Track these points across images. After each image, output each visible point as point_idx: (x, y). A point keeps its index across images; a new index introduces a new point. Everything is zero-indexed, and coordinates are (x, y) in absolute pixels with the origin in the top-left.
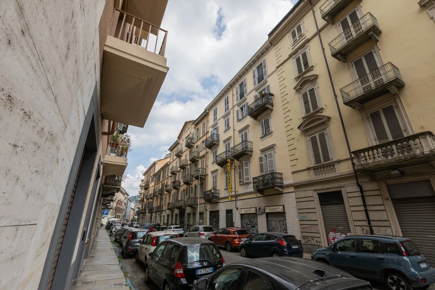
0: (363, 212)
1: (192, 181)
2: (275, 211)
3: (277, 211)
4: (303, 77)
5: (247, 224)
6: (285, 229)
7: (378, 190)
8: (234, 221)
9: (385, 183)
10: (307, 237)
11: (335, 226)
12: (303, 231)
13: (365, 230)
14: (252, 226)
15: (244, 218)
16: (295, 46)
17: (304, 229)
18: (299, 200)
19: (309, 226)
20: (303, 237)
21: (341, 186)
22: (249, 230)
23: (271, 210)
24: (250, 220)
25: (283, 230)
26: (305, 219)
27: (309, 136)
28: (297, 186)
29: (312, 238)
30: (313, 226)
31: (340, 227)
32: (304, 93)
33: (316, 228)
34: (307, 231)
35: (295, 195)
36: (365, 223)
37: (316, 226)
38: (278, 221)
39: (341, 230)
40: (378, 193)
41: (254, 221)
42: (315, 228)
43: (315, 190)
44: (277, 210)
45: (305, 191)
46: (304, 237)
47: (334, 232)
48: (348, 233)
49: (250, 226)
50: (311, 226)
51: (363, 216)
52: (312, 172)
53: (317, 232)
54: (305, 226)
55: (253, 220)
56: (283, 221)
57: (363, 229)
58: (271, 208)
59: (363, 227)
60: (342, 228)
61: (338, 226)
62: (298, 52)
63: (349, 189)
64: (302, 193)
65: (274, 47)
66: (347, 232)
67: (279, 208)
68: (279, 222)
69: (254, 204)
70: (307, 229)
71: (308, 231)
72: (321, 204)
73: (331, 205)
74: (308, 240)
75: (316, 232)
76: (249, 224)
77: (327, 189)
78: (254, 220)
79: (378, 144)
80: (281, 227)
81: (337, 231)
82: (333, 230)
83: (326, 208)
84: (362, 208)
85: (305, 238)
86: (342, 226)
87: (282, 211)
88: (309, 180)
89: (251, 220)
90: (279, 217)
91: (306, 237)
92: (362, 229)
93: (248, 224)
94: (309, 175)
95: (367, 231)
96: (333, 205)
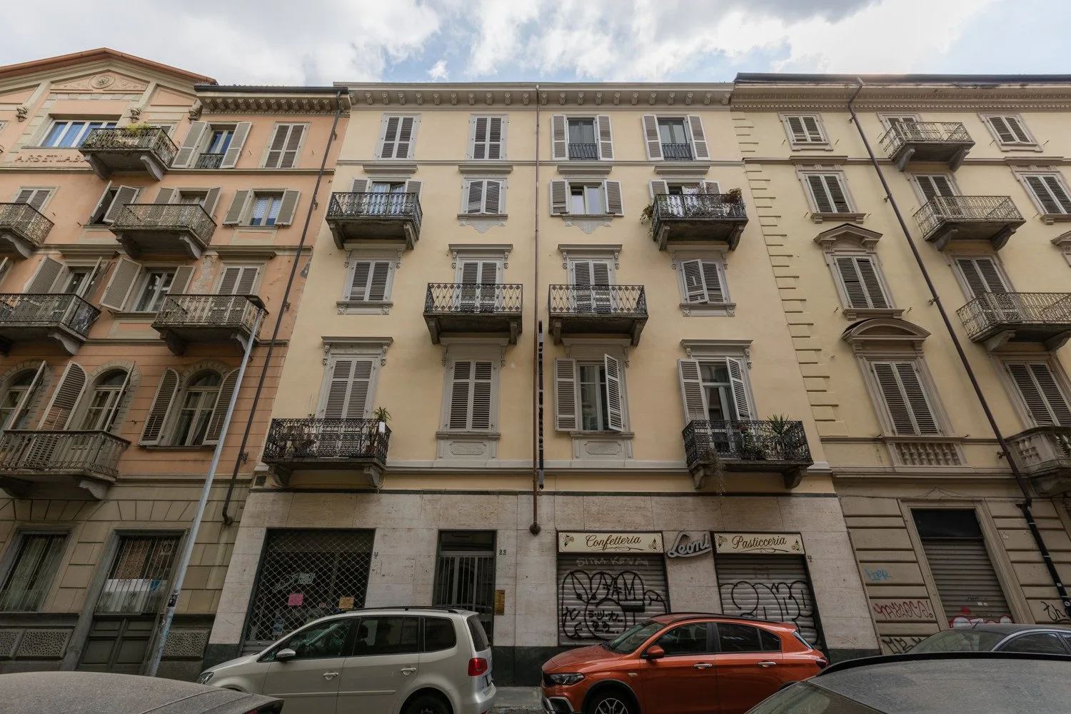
0: (1038, 565)
1: (80, 343)
2: (764, 552)
3: (777, 552)
4: (850, 223)
5: (594, 597)
6: (799, 615)
7: (1056, 518)
8: (500, 583)
9: (1064, 506)
10: (898, 638)
11: (967, 601)
12: (881, 617)
13: (1051, 608)
14: (626, 609)
15: (572, 574)
16: (802, 150)
17: (884, 610)
18: (854, 522)
19: (901, 601)
20: (884, 638)
21: (975, 499)
22: (605, 625)
23: (746, 544)
24: (615, 580)
25: (794, 620)
26: (883, 581)
27: (869, 359)
28: (844, 482)
29: (916, 638)
30: (915, 601)
31: (980, 604)
32: (842, 257)
33: (926, 606)
34: (893, 618)
35: (841, 505)
36: (1050, 592)
37: (923, 601)
38: (770, 585)
39: (984, 609)
40: (1057, 524)
41: (638, 586)
42: (922, 608)
43: (904, 500)
44: (773, 546)
45: (873, 497)
46: (887, 639)
47: (965, 617)
48: (1002, 617)
49: (608, 607)
50: (907, 601)
51: (1041, 574)
52: (893, 450)
53: (930, 619)
54: (888, 602)
55: (629, 582)
56: (790, 588)
57: (1048, 607)
58: (748, 538)
59: (1048, 602)
60: (985, 604)
61: (974, 599)
62: (813, 165)
63: (996, 509)
64: (863, 503)
65: (731, 111)
66: (999, 615)
67: (783, 542)
68: (774, 590)
69: (645, 516)
70: (894, 611)
71: (898, 619)
72: (922, 540)
73: (947, 545)
74: (903, 644)
75: (925, 619)
76: (606, 599)
77: (939, 501)
78: (637, 581)
79: (1037, 426)
80: (783, 606)
81: (973, 614)
82: (962, 611)
83: (936, 552)
84: (1036, 556)
85: (891, 641)
86: (983, 598)
87: (795, 552)
88: (883, 470)
89: (620, 581)
90: (771, 571)
91: (892, 638)
92: (1046, 607)
93: (600, 597)
94: (880, 457)
95: (1056, 610)
96: (952, 545)
